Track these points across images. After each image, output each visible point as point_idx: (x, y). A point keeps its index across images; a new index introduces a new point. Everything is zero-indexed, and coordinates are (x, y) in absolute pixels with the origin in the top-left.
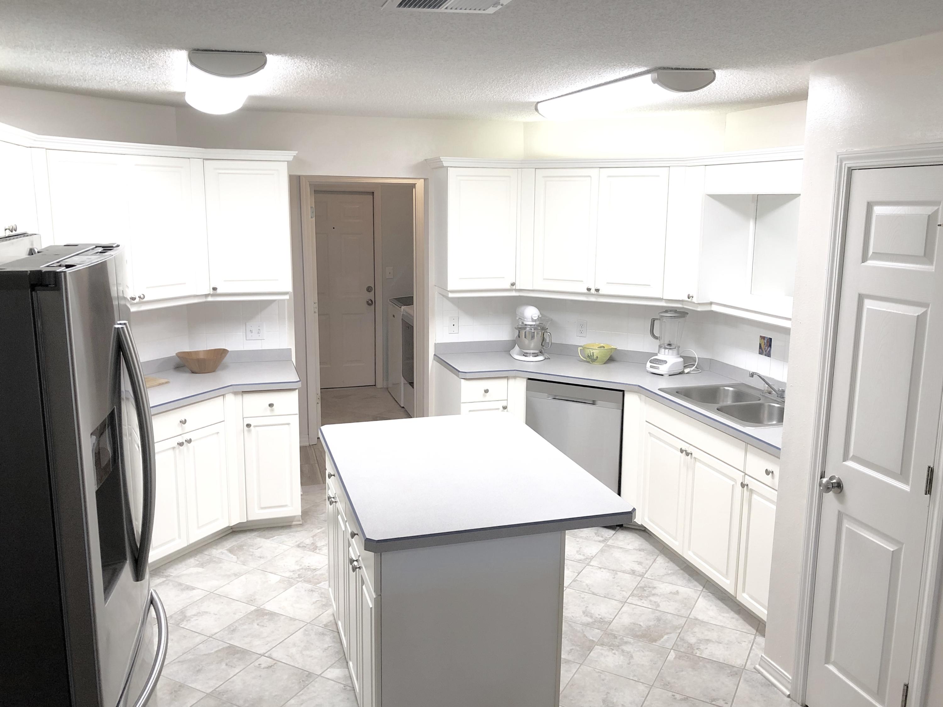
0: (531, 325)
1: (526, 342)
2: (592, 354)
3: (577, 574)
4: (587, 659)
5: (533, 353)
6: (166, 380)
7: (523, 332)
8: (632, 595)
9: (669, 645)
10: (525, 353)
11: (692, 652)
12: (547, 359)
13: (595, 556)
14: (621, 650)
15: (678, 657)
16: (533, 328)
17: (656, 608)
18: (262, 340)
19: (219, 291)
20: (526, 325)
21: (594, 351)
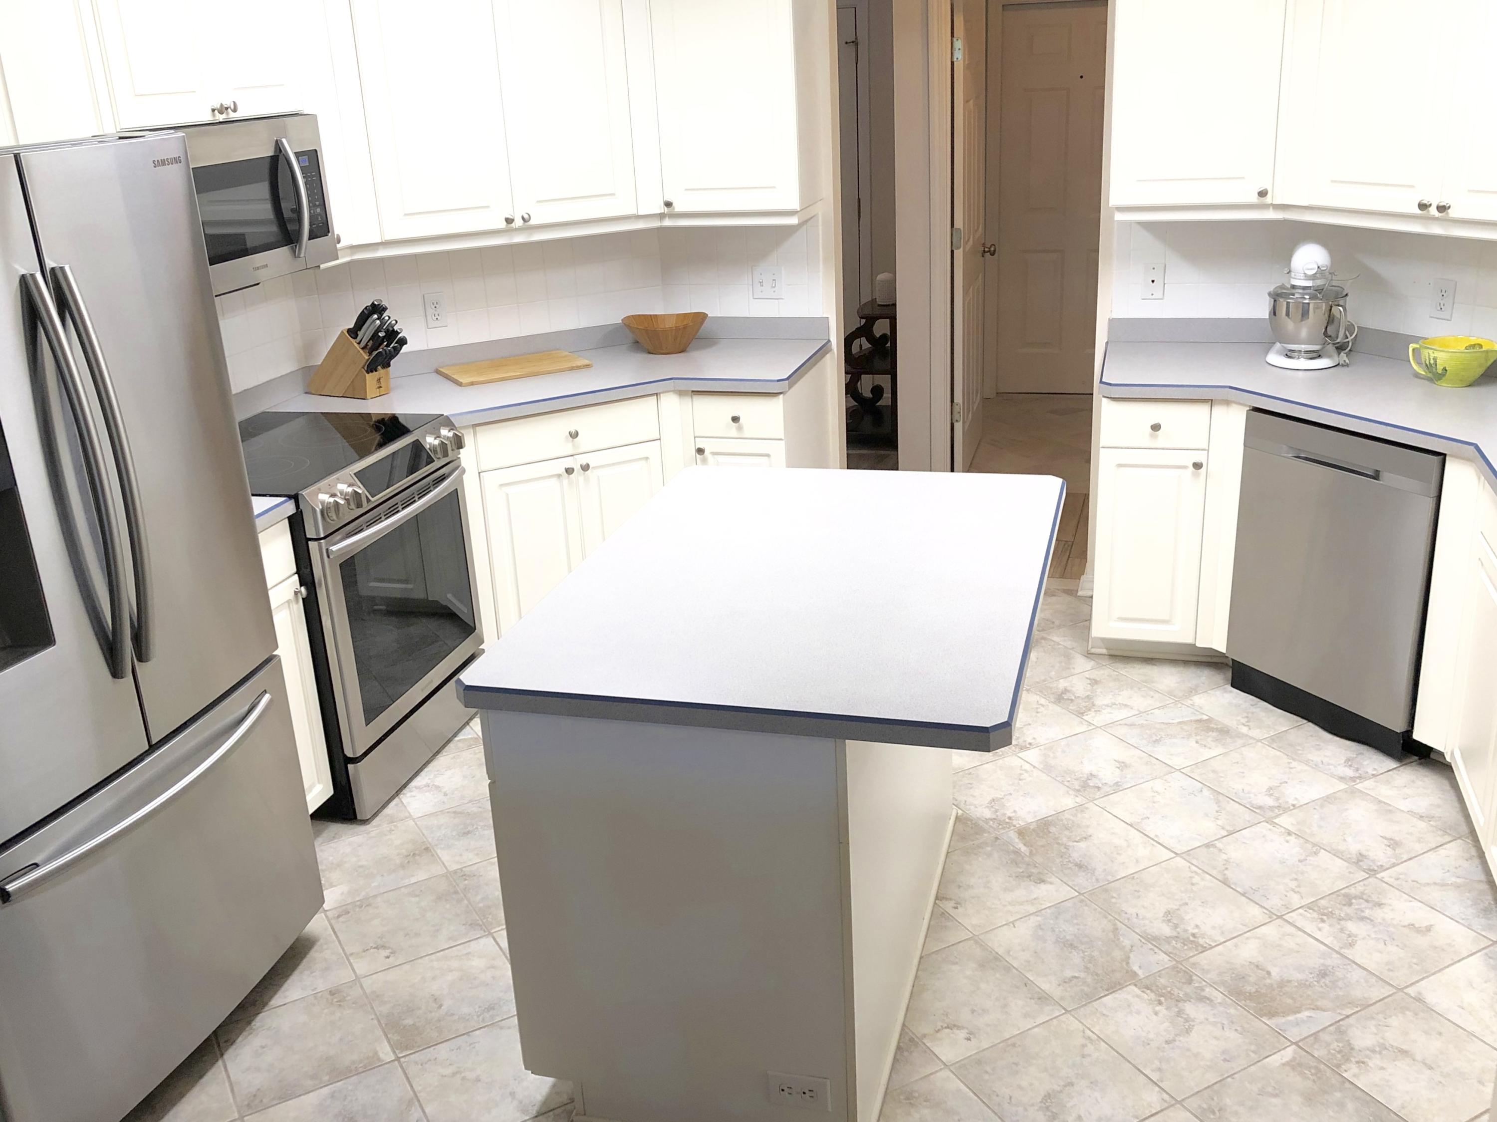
0: (1305, 288)
1: (1290, 325)
2: (1432, 362)
3: (1225, 833)
4: (1090, 1005)
5: (1307, 352)
6: (586, 362)
7: (1283, 303)
8: (1309, 907)
9: (1294, 1034)
10: (1290, 350)
11: (1339, 1066)
12: (1343, 366)
13: (1301, 806)
14: (1176, 1010)
15: (1293, 1065)
16: (1306, 294)
17: (1341, 948)
18: (780, 300)
19: (678, 208)
20: (1293, 287)
21: (1436, 354)
